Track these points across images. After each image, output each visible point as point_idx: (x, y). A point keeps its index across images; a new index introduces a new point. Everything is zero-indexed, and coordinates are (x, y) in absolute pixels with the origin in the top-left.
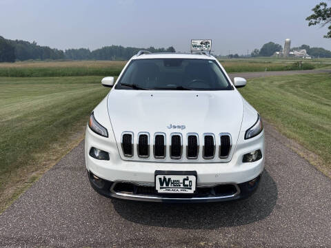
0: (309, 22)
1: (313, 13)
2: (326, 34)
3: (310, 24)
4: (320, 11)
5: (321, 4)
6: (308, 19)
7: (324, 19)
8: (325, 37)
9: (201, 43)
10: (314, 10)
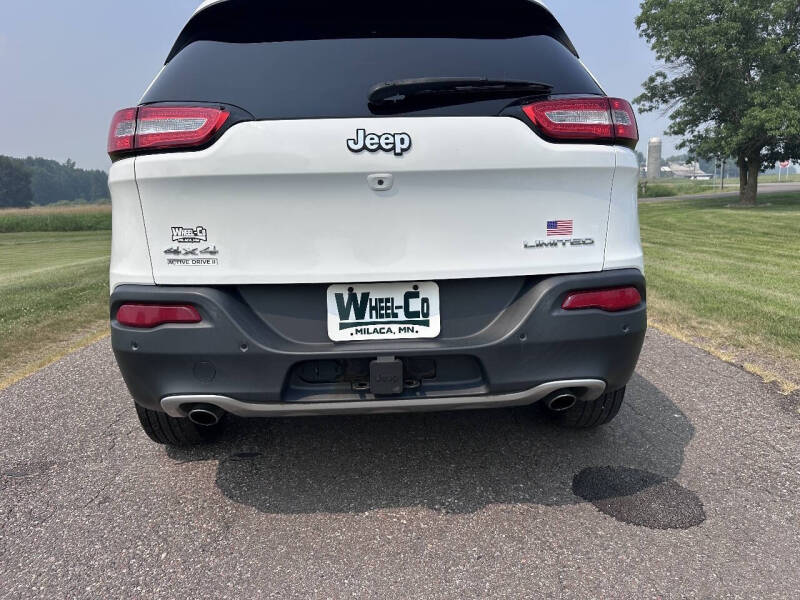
1: (643, 91)
2: (667, 129)
4: (655, 87)
5: (658, 74)
6: (638, 100)
7: (665, 101)
10: (645, 84)
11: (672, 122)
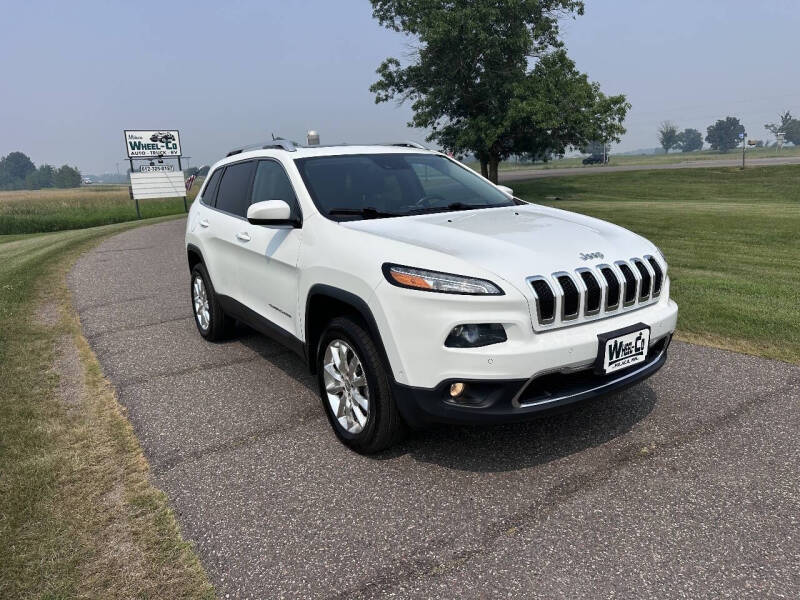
0: (374, 95)
1: (379, 78)
2: (411, 121)
3: (378, 100)
4: (390, 75)
5: (390, 61)
6: (373, 89)
7: (400, 91)
8: (410, 125)
9: (154, 139)
10: (379, 71)
11: (414, 113)
